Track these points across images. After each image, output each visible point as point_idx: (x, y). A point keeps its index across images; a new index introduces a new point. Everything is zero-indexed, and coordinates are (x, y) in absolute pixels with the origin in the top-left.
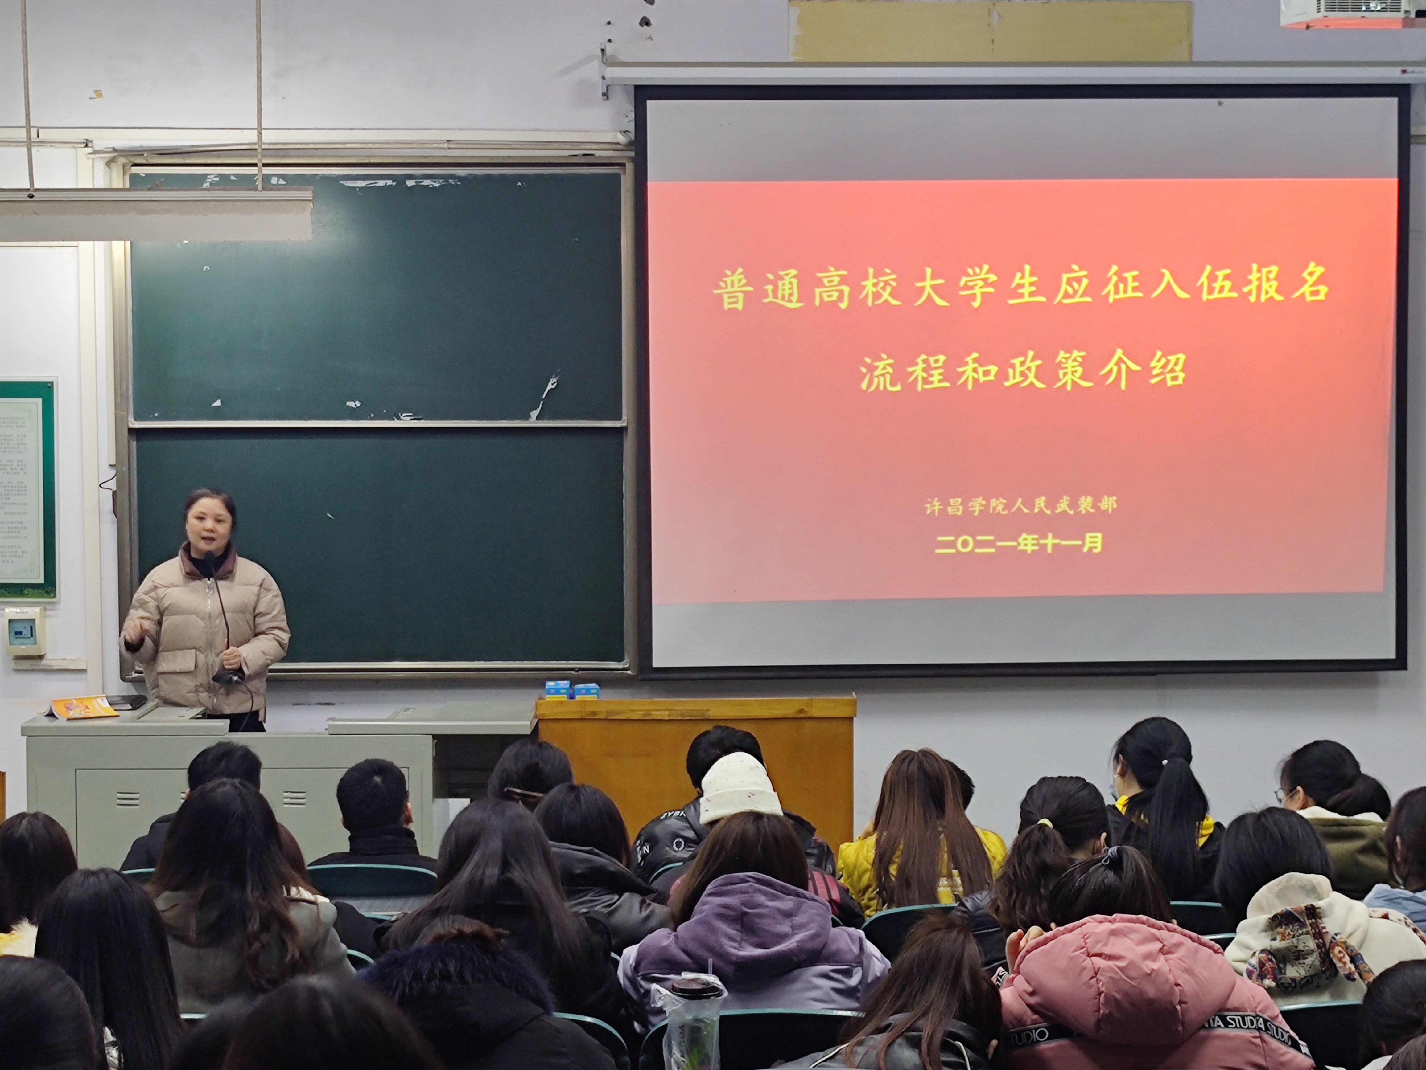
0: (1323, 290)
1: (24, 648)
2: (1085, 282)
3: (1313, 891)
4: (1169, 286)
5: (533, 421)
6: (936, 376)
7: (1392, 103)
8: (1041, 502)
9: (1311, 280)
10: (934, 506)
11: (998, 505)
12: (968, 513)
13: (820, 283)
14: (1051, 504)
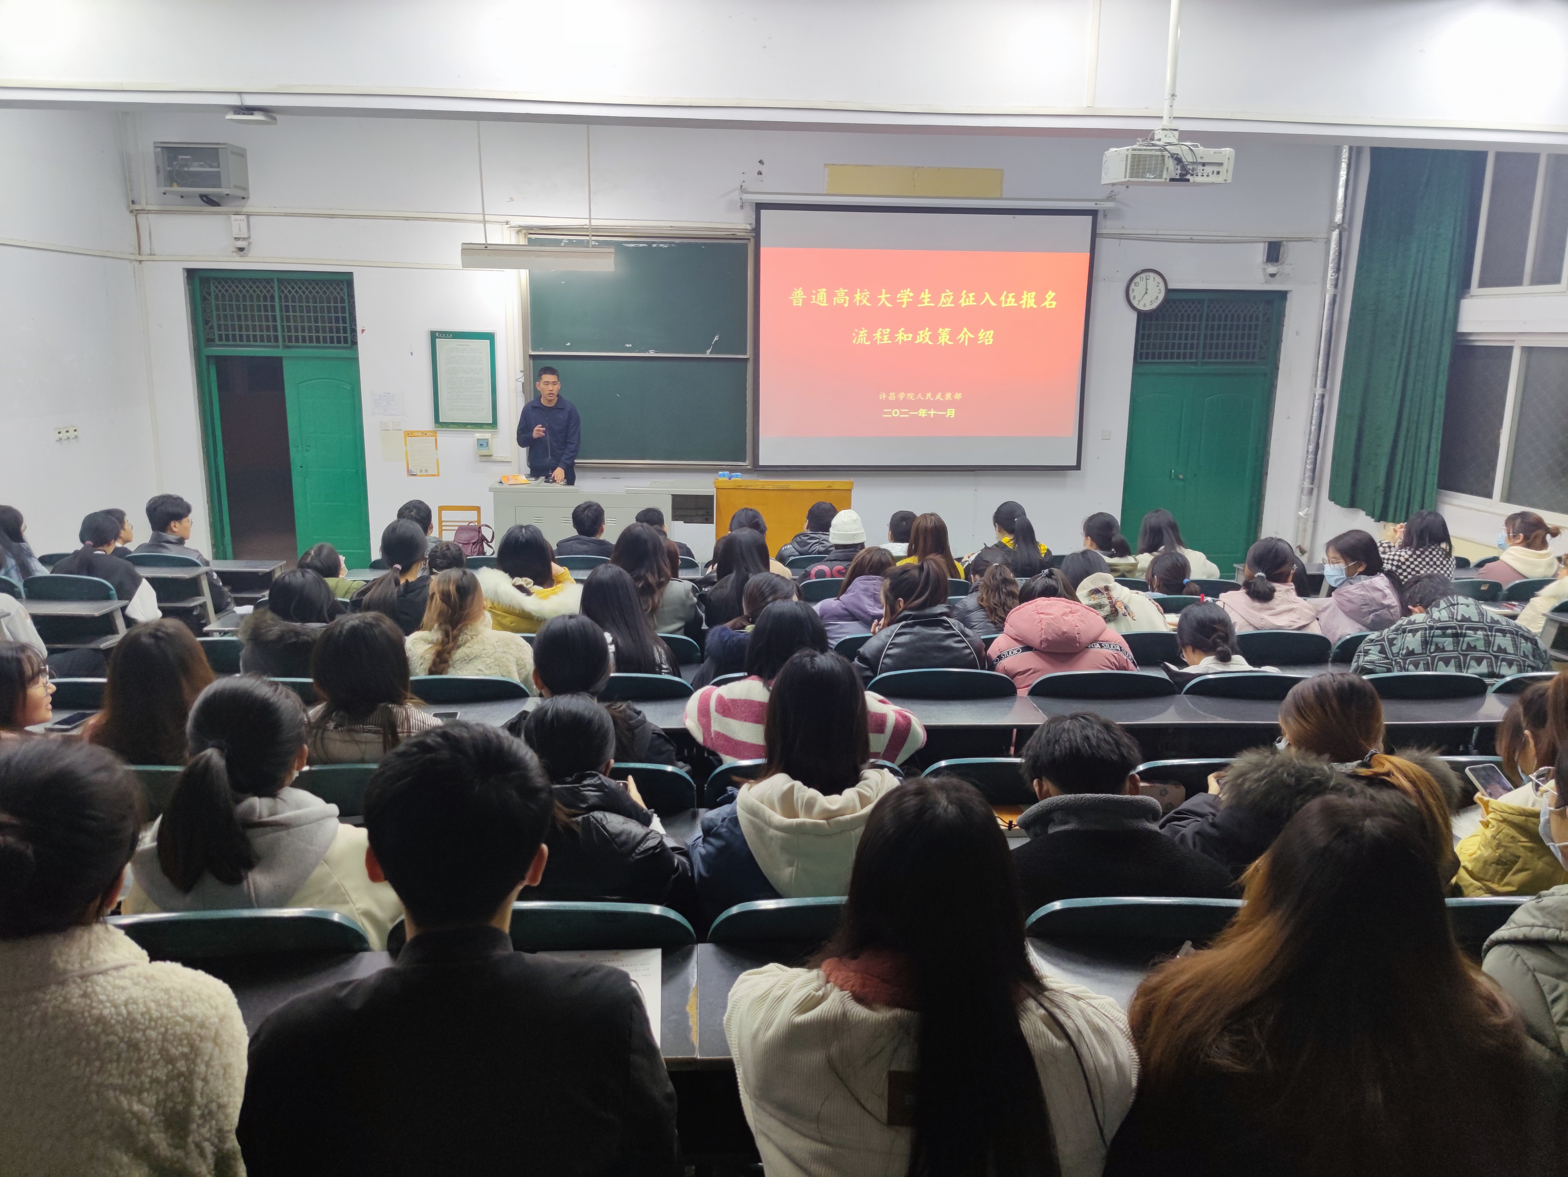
0: (1054, 303)
1: (484, 452)
2: (952, 297)
3: (1107, 580)
4: (988, 301)
5: (708, 354)
6: (886, 338)
7: (1089, 219)
8: (929, 395)
9: (1049, 299)
10: (883, 396)
11: (911, 396)
12: (897, 399)
13: (836, 295)
14: (934, 396)
